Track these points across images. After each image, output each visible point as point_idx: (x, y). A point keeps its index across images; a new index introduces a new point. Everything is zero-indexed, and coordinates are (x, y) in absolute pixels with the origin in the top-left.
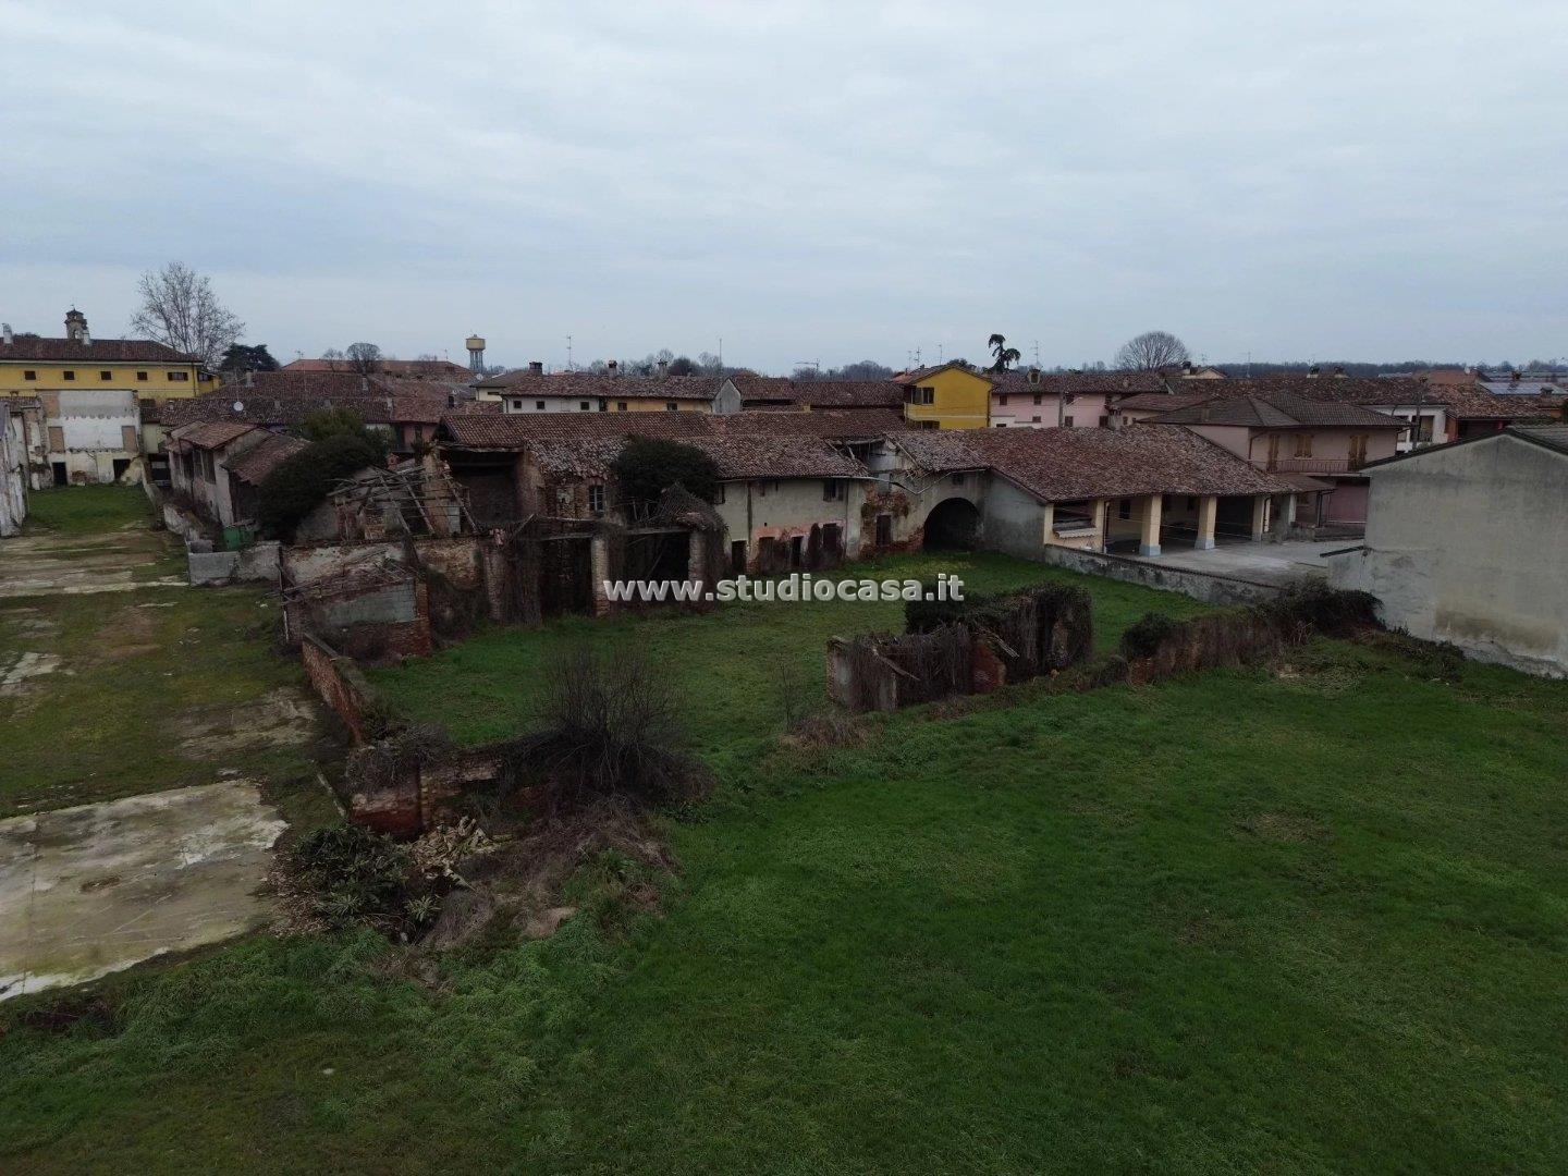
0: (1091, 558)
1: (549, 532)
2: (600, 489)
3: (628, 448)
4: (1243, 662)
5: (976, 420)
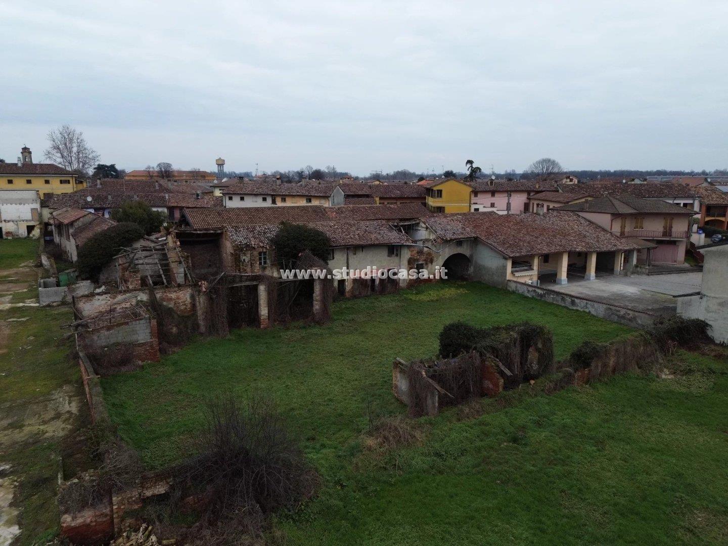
0: (533, 289)
1: (234, 282)
2: (265, 253)
3: (281, 230)
4: (639, 368)
5: (463, 207)
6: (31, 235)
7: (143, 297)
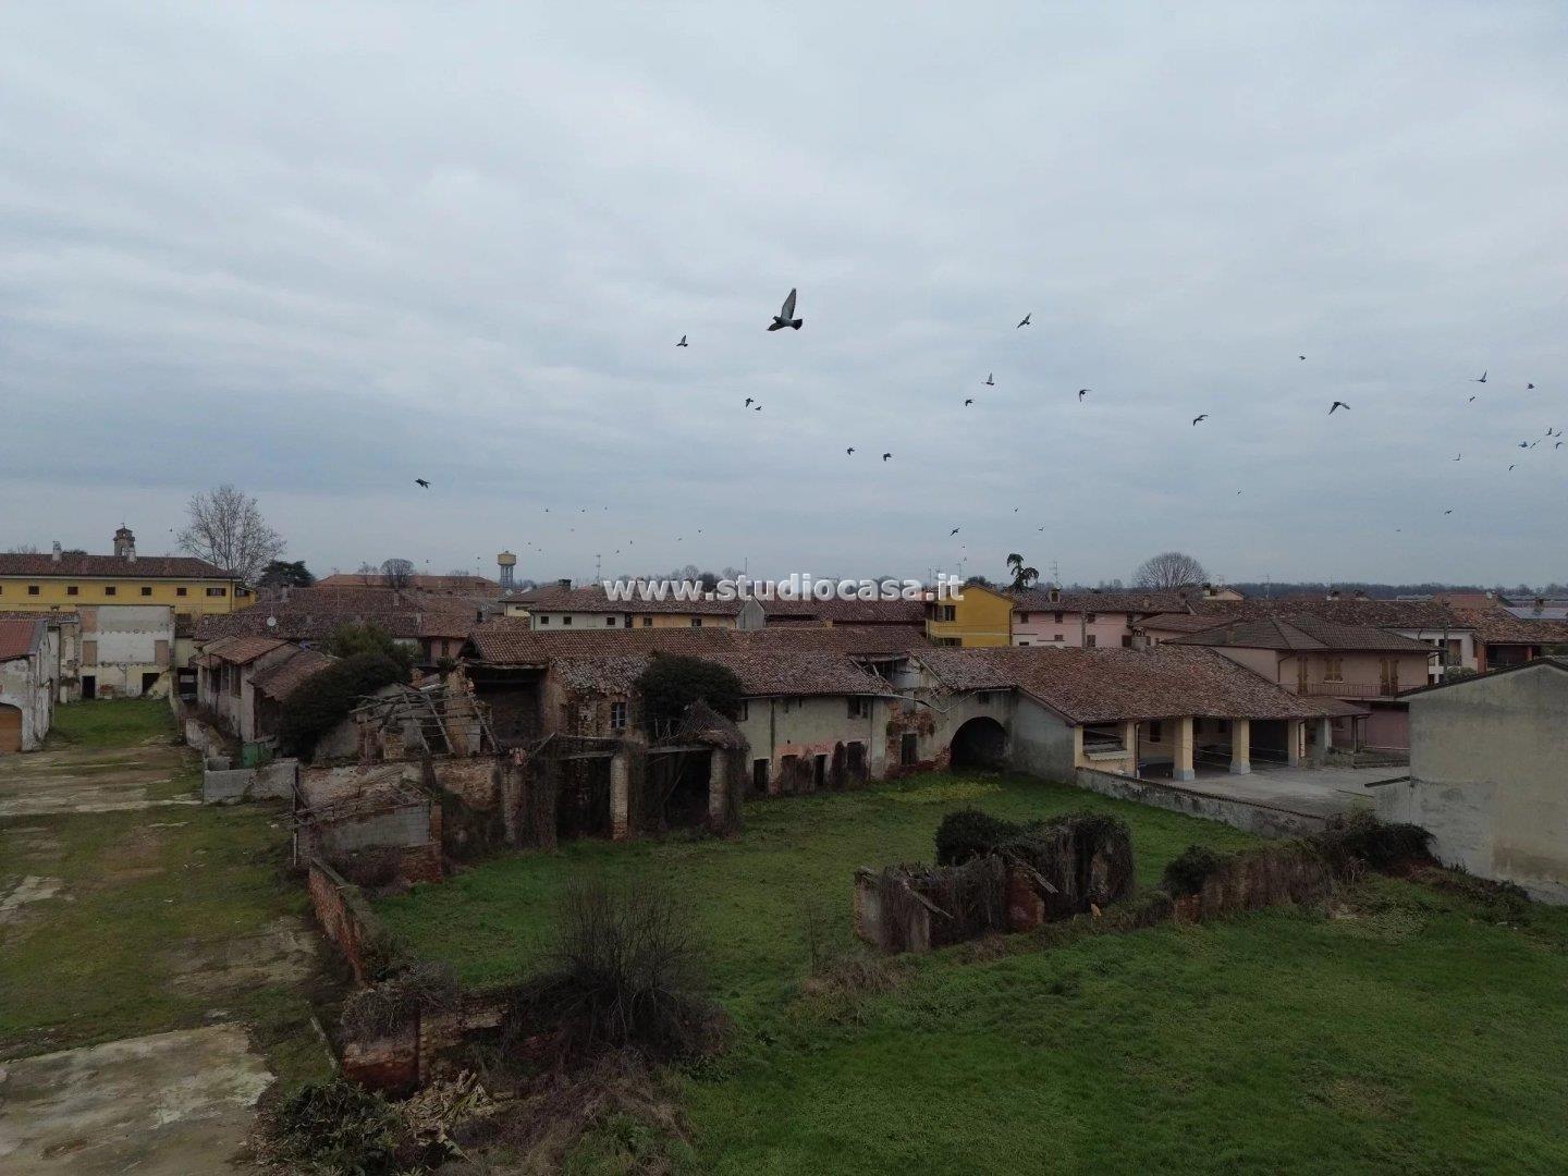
0: (1124, 782)
1: (570, 751)
2: (623, 705)
3: (653, 665)
4: (1294, 902)
5: (999, 638)
6: (150, 692)
7: (413, 773)
